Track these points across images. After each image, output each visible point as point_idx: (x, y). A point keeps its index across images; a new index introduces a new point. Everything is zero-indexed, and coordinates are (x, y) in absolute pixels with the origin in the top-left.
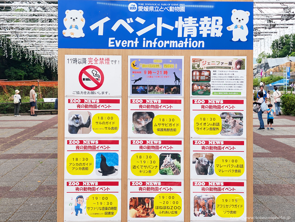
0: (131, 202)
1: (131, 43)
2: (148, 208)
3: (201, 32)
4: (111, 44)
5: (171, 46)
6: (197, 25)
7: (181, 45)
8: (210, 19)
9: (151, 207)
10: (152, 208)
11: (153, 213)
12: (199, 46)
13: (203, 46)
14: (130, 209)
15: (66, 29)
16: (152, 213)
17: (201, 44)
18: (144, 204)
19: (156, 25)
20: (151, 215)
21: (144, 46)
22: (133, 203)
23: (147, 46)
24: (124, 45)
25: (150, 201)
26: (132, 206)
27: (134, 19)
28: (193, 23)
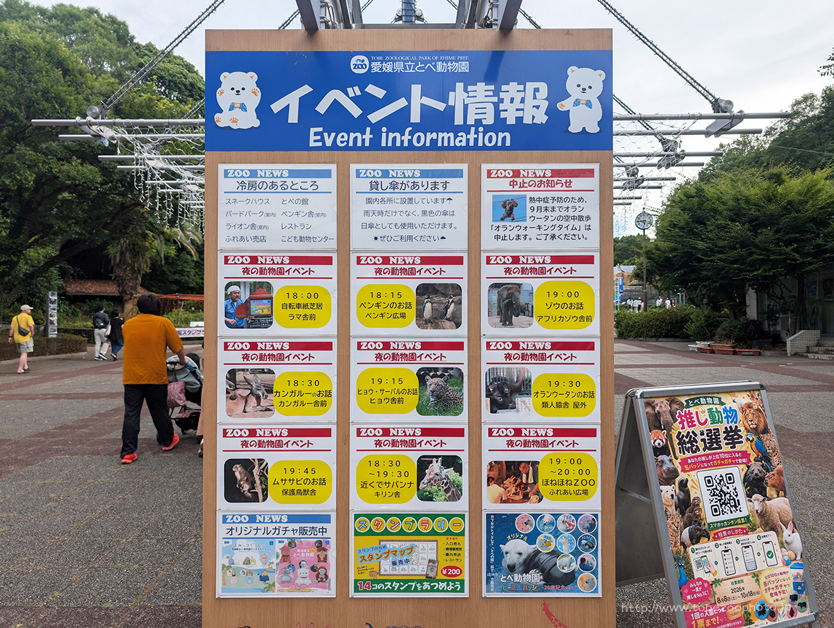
0: (490, 470)
1: (355, 139)
2: (527, 484)
3: (503, 115)
4: (315, 141)
5: (440, 144)
6: (495, 99)
7: (461, 141)
8: (521, 88)
9: (532, 482)
10: (535, 482)
11: (538, 493)
12: (499, 144)
13: (508, 143)
14: (488, 485)
15: (221, 111)
16: (534, 494)
17: (504, 138)
18: (519, 475)
19: (409, 100)
20: (534, 498)
21: (383, 144)
22: (494, 474)
23: (390, 144)
24: (342, 142)
25: (531, 468)
26: (493, 479)
27: (362, 90)
28: (486, 96)
